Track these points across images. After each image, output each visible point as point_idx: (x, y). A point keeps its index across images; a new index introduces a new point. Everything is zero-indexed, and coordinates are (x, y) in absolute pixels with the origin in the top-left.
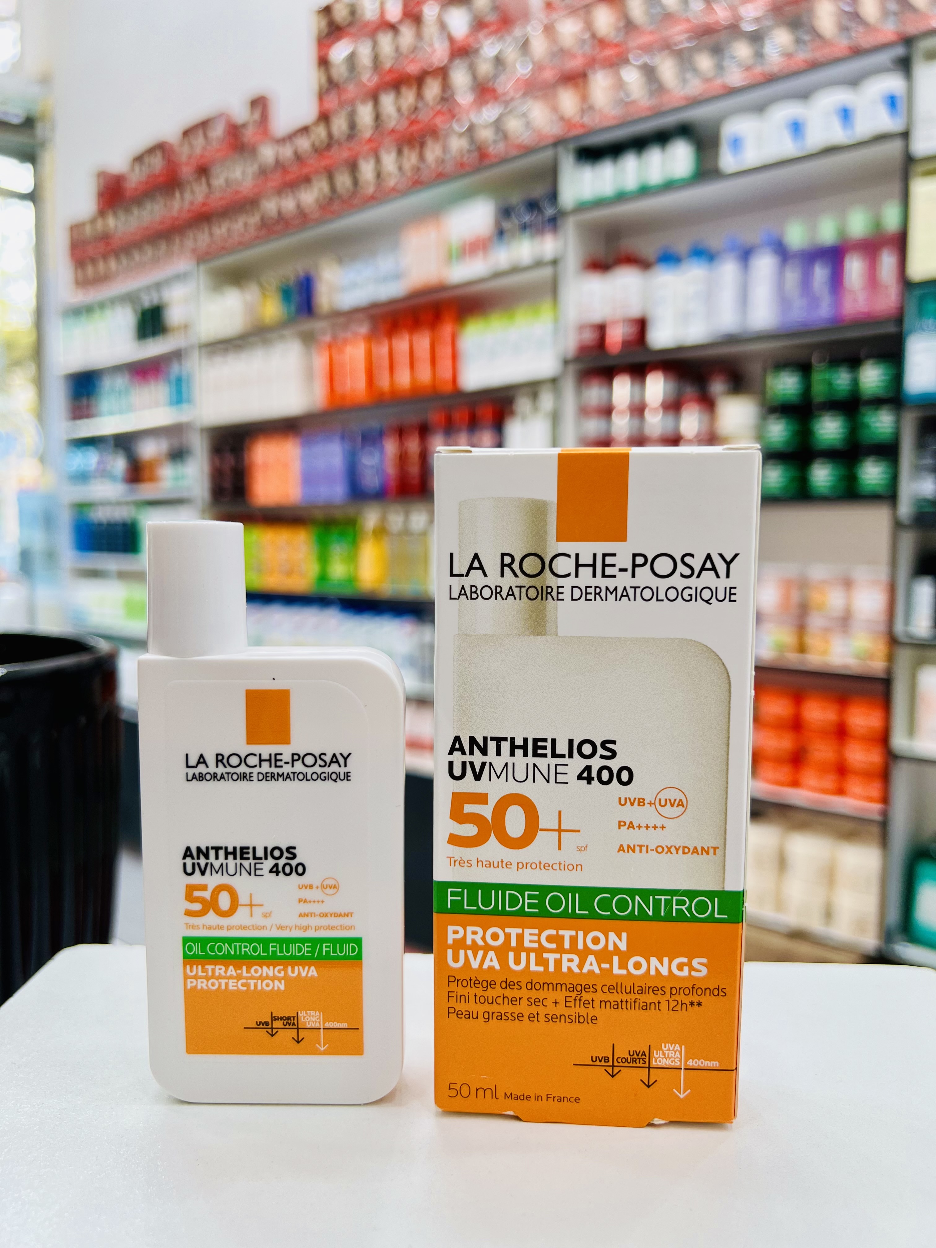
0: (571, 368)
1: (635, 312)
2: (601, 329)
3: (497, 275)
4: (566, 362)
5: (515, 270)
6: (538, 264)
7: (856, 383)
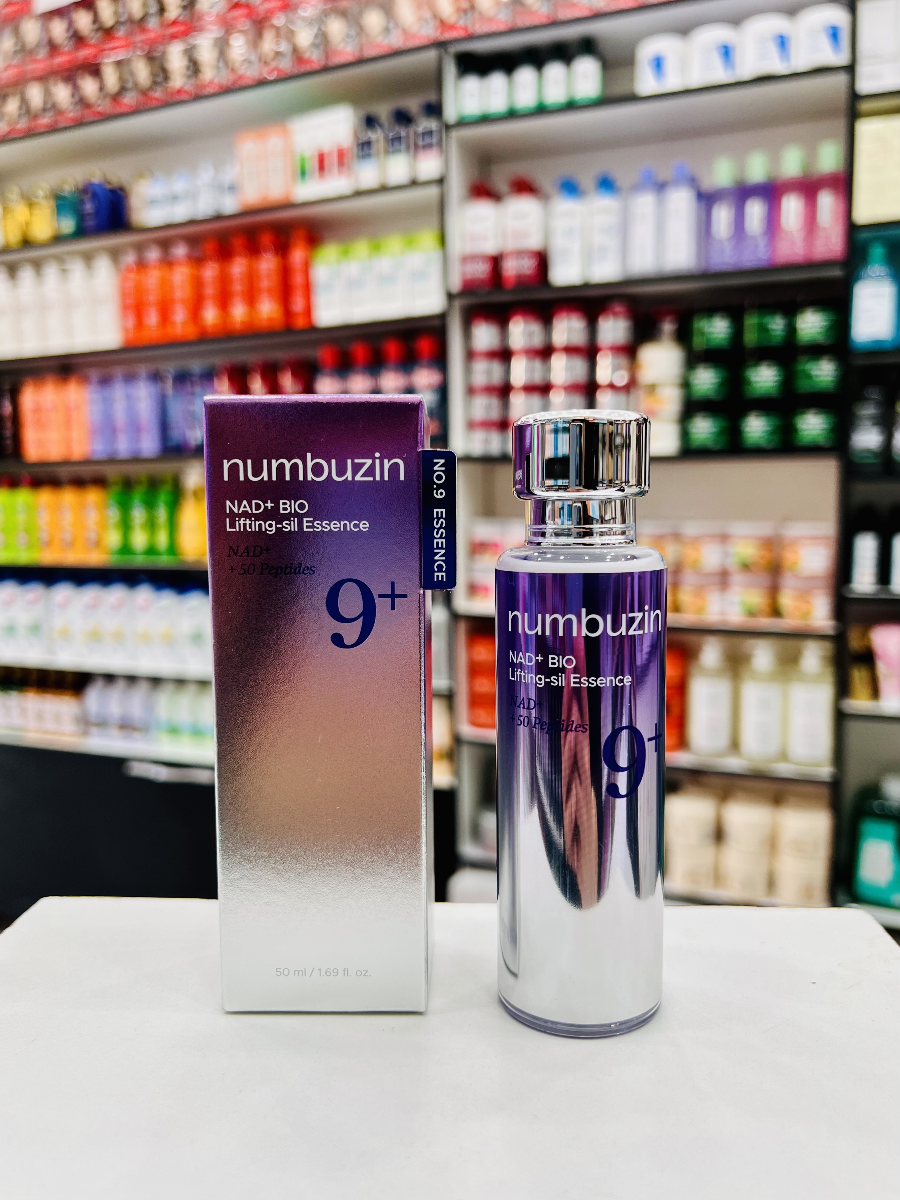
0: (458, 304)
1: (534, 243)
2: (496, 261)
3: (359, 194)
4: (450, 297)
5: (384, 189)
6: (414, 183)
7: (791, 329)
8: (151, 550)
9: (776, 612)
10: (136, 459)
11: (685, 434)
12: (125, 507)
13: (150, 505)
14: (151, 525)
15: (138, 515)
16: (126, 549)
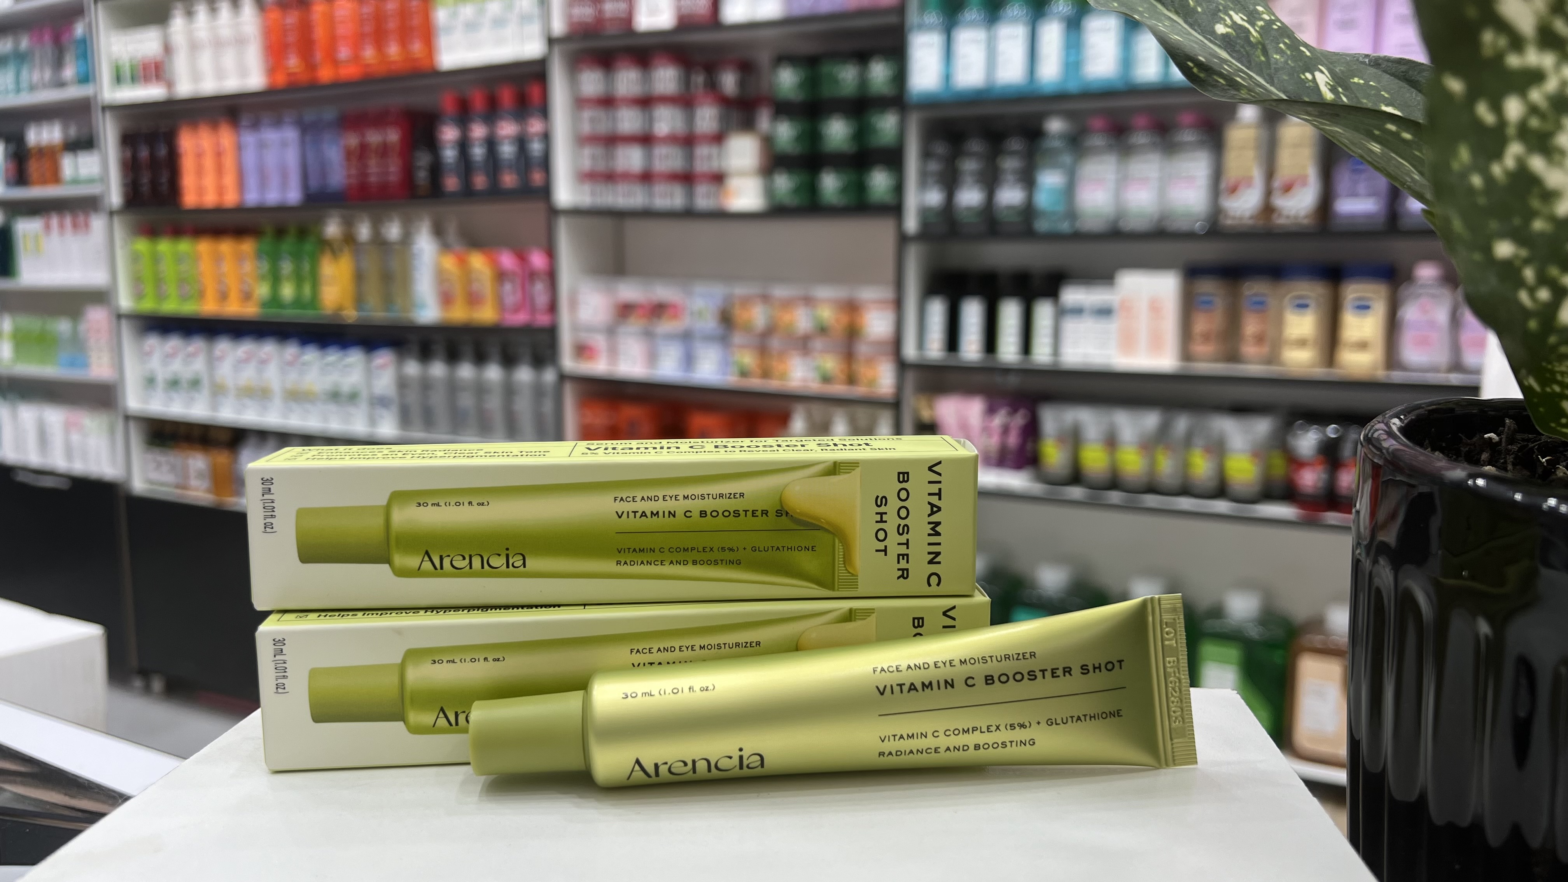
0: (558, 49)
4: (551, 41)
7: (863, 82)
8: (298, 302)
9: (851, 380)
10: (281, 209)
11: (769, 192)
12: (275, 259)
13: (297, 257)
14: (299, 278)
15: (287, 267)
16: (275, 300)
